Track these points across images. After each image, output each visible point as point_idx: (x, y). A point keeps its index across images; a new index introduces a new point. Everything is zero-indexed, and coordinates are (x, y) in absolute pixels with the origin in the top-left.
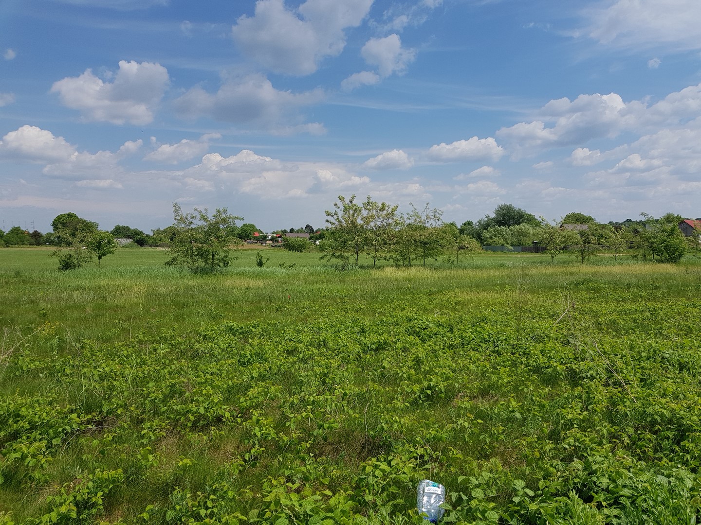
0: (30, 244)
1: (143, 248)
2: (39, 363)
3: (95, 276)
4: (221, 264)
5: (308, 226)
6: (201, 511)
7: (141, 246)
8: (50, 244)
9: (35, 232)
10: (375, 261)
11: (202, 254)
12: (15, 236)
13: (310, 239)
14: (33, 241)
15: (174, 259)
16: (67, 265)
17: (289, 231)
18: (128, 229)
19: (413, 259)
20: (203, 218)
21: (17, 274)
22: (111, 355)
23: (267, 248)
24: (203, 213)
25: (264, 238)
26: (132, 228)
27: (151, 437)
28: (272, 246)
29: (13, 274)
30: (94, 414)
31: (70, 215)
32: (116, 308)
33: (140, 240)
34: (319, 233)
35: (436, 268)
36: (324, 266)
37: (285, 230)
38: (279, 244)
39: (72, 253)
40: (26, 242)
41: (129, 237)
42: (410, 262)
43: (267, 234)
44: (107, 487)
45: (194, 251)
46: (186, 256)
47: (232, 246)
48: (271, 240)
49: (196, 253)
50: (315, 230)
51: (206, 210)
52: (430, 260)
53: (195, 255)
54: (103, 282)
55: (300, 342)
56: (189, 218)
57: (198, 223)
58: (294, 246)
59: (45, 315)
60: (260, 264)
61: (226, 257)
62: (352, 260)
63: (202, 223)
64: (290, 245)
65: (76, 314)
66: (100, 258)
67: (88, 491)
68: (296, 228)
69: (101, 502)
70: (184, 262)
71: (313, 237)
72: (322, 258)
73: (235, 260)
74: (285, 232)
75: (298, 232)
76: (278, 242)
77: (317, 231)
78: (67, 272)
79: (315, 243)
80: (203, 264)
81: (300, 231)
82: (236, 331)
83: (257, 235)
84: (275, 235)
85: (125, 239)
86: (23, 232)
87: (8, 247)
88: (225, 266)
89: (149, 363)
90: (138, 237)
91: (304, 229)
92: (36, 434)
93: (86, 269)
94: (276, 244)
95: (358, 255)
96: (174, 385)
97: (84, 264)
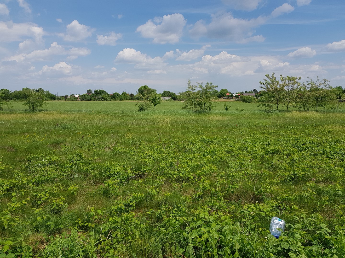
0: (130, 100)
1: (175, 101)
2: (123, 149)
3: (153, 114)
4: (208, 109)
5: (254, 90)
6: (171, 214)
7: (174, 100)
8: (137, 100)
9: (132, 94)
10: (287, 108)
11: (199, 104)
12: (124, 96)
13: (256, 96)
14: (131, 98)
15: (187, 106)
16: (141, 109)
17: (244, 92)
18: (169, 92)
19: (310, 107)
20: (201, 87)
21: (123, 112)
22: (151, 148)
23: (233, 101)
24: (201, 84)
25: (232, 96)
26: (171, 92)
27: (158, 183)
28: (235, 100)
29: (121, 113)
30: (139, 171)
31: (145, 86)
32: (158, 128)
33: (174, 98)
34: (260, 93)
35: (324, 112)
36: (259, 110)
37: (242, 92)
38: (239, 99)
39: (144, 104)
40: (128, 99)
41: (169, 96)
42: (308, 109)
43: (233, 94)
44: (138, 200)
45: (196, 102)
46: (192, 105)
47: (213, 100)
48: (235, 97)
49: (196, 104)
50: (258, 91)
51: (202, 83)
52: (320, 108)
53: (196, 105)
54: (155, 117)
55: (234, 147)
56: (194, 87)
57: (198, 89)
58: (246, 100)
59: (130, 130)
60: (226, 109)
61: (210, 105)
62: (274, 107)
63: (200, 89)
64: (244, 99)
65: (142, 130)
66: (155, 106)
67: (130, 200)
68: (248, 91)
69: (134, 205)
70: (191, 108)
71: (257, 95)
72: (258, 106)
73: (215, 107)
74: (242, 93)
75: (249, 93)
76: (238, 98)
77: (259, 92)
78: (141, 112)
79: (258, 98)
80: (200, 109)
81: (251, 92)
82: (206, 141)
83: (228, 94)
84: (237, 94)
85: (167, 97)
86: (127, 94)
87: (121, 101)
88: (209, 110)
89: (165, 153)
90: (173, 96)
91: (252, 91)
92: (116, 177)
93: (150, 110)
94: (237, 99)
95: (278, 105)
96: (172, 162)
97: (148, 108)
